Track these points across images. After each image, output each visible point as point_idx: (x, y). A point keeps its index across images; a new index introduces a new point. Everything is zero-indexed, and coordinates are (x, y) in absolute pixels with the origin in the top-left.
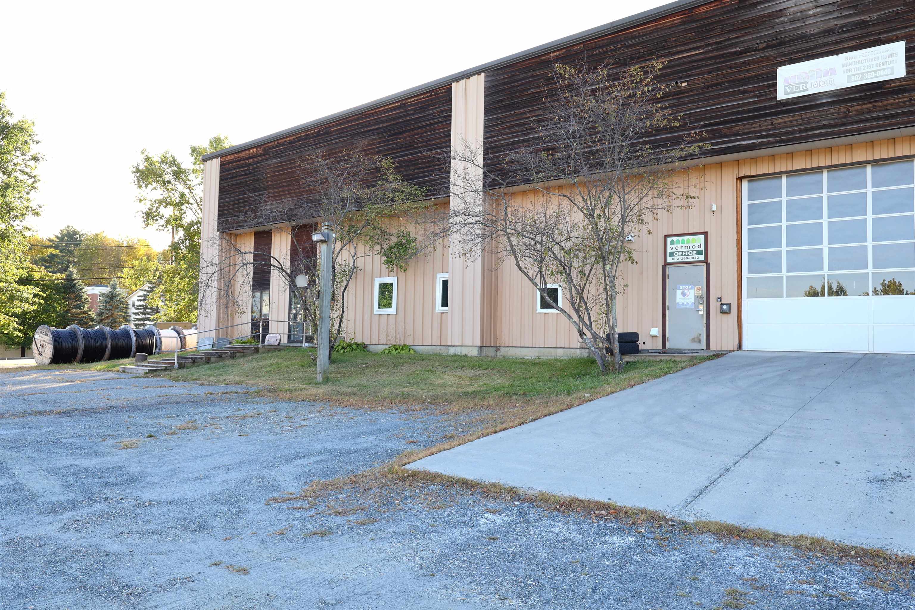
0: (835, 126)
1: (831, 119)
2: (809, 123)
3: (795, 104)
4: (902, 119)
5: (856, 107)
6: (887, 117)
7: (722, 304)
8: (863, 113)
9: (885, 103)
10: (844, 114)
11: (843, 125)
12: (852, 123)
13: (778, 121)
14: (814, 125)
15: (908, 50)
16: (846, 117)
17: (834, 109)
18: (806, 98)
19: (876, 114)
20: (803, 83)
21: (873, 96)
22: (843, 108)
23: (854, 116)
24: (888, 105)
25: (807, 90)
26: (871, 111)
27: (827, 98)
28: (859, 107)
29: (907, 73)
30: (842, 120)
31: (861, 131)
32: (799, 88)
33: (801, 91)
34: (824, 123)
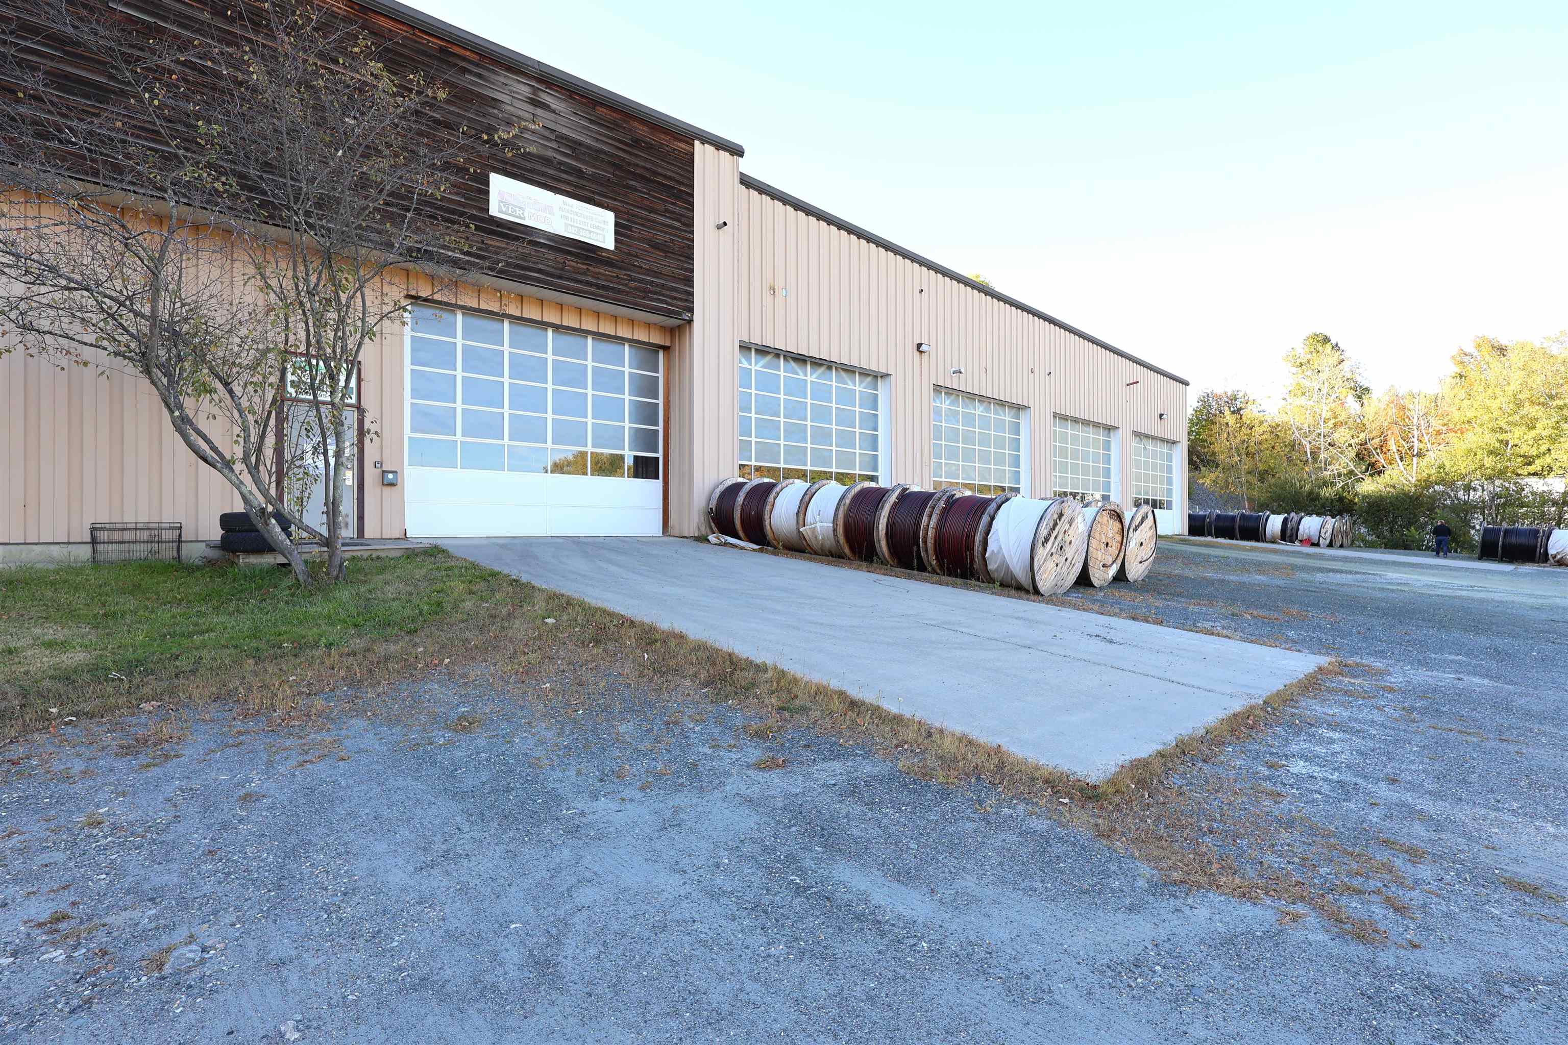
0: (552, 275)
1: (548, 266)
2: (525, 261)
3: (510, 229)
4: (611, 294)
5: (572, 263)
6: (599, 287)
7: (384, 472)
8: (578, 273)
9: (597, 270)
10: (560, 266)
11: (560, 277)
12: (568, 279)
13: (489, 242)
14: (530, 265)
15: (617, 224)
16: (562, 269)
17: (551, 255)
18: (522, 228)
19: (590, 279)
20: (520, 208)
21: (588, 258)
22: (560, 258)
23: (569, 271)
24: (599, 273)
25: (524, 219)
26: (584, 274)
27: (544, 239)
28: (574, 264)
29: (616, 247)
30: (559, 272)
31: (576, 293)
32: (515, 211)
33: (517, 217)
34: (540, 266)
